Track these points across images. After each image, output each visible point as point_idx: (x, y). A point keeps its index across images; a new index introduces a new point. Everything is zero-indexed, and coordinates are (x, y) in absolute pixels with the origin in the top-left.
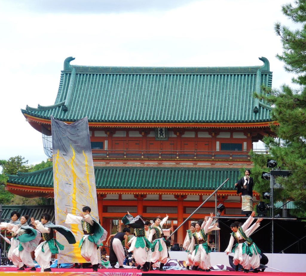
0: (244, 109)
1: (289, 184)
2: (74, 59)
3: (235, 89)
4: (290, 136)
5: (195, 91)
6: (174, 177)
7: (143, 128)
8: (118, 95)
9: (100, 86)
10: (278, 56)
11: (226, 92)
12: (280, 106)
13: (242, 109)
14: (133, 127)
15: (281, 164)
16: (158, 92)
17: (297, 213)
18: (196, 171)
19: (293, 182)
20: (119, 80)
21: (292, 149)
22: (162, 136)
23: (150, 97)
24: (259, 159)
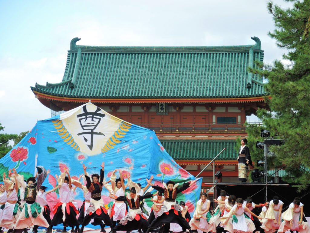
0: (238, 85)
1: (282, 152)
2: (80, 39)
3: (230, 67)
4: (283, 108)
5: (193, 68)
6: (174, 149)
7: (145, 104)
8: (122, 73)
9: (104, 65)
10: (270, 34)
11: (221, 69)
12: (272, 80)
13: (236, 85)
14: (135, 103)
15: (274, 134)
16: (158, 69)
17: (288, 179)
18: (194, 143)
19: (285, 150)
20: (122, 58)
21: (283, 120)
22: (162, 111)
23: (151, 74)
24: (253, 129)
